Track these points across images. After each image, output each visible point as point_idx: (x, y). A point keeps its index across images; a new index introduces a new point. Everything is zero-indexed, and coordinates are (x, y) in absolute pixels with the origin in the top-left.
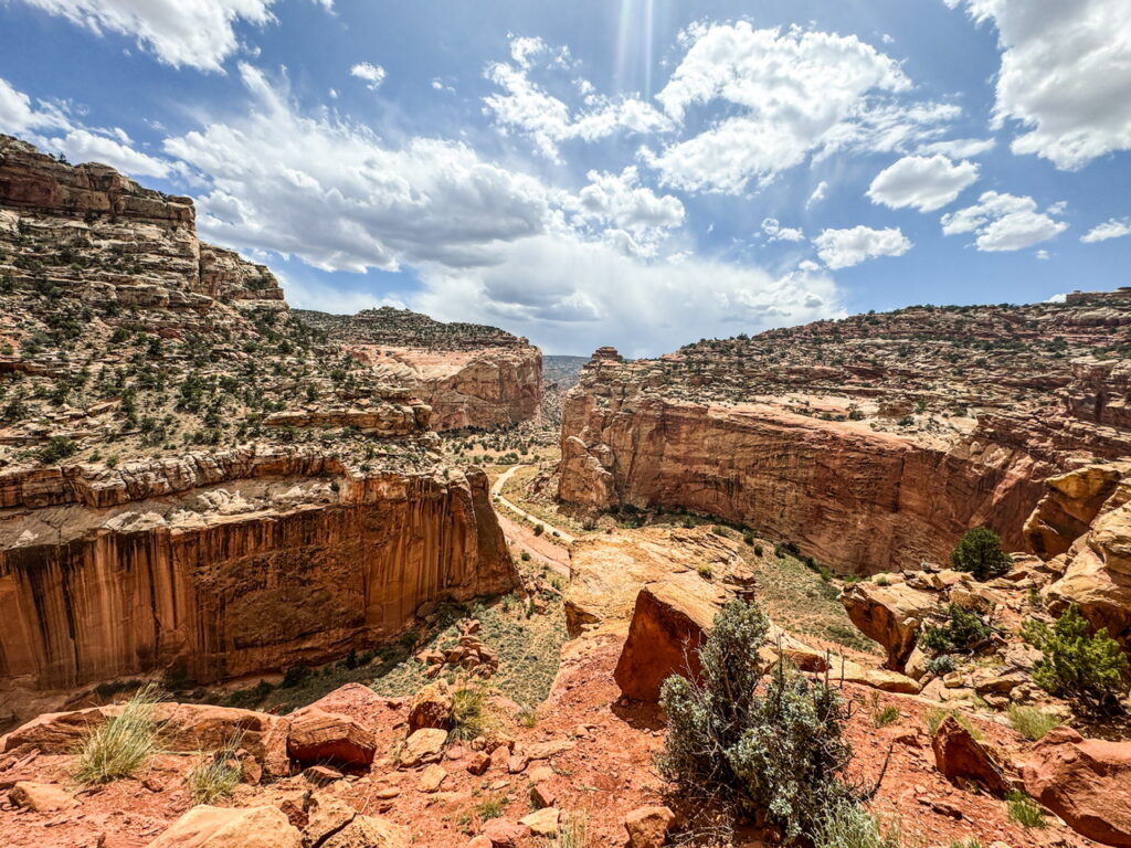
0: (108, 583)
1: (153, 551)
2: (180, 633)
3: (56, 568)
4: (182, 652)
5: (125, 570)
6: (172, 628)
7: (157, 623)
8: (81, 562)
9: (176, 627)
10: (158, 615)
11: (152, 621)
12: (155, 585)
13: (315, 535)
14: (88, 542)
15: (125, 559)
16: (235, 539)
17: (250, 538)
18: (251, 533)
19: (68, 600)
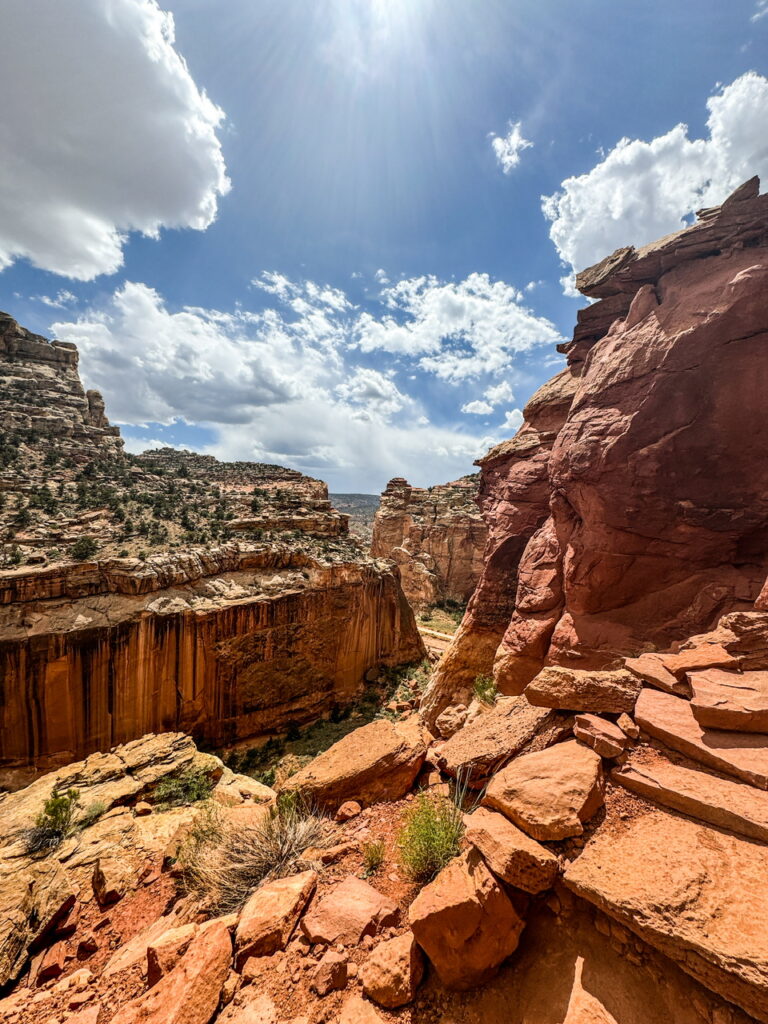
0: (145, 659)
1: (181, 631)
2: (198, 703)
3: (106, 647)
4: (200, 720)
5: (158, 649)
6: (191, 699)
7: (179, 695)
8: (127, 642)
9: (194, 699)
10: (179, 688)
11: (174, 694)
12: (180, 660)
13: (297, 615)
14: (134, 624)
15: (160, 637)
16: (241, 619)
17: (251, 618)
18: (252, 613)
19: (112, 675)
